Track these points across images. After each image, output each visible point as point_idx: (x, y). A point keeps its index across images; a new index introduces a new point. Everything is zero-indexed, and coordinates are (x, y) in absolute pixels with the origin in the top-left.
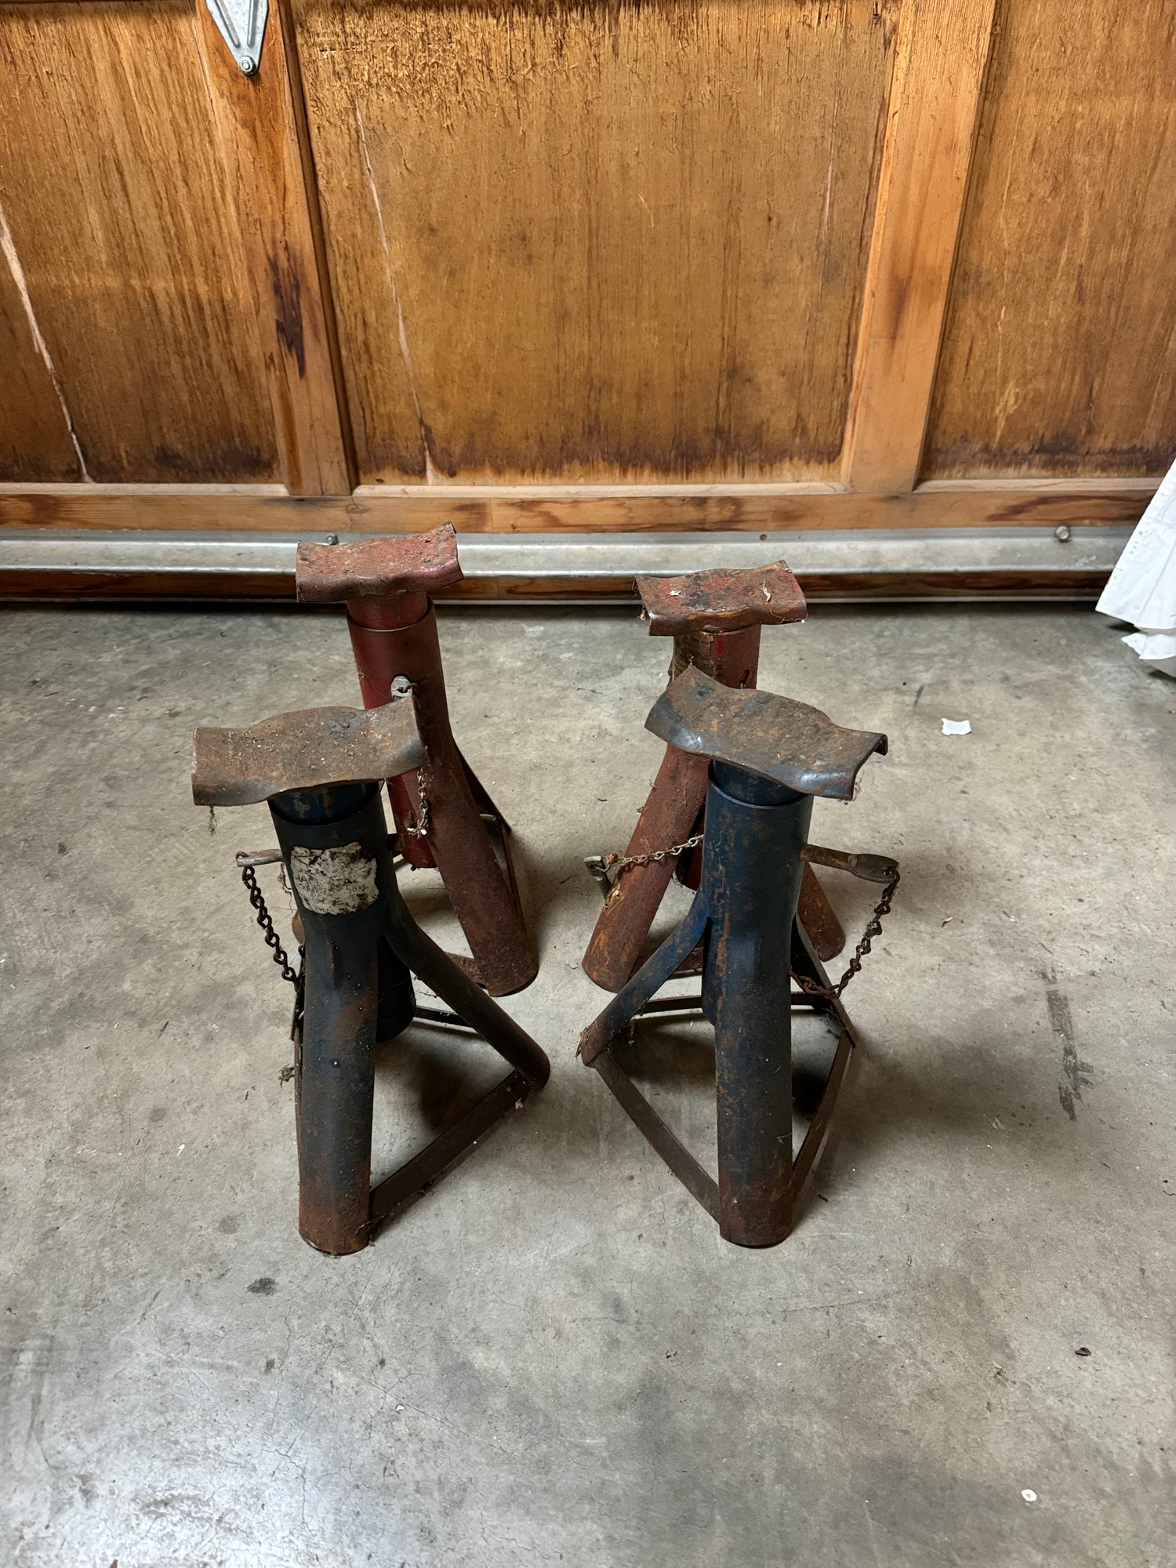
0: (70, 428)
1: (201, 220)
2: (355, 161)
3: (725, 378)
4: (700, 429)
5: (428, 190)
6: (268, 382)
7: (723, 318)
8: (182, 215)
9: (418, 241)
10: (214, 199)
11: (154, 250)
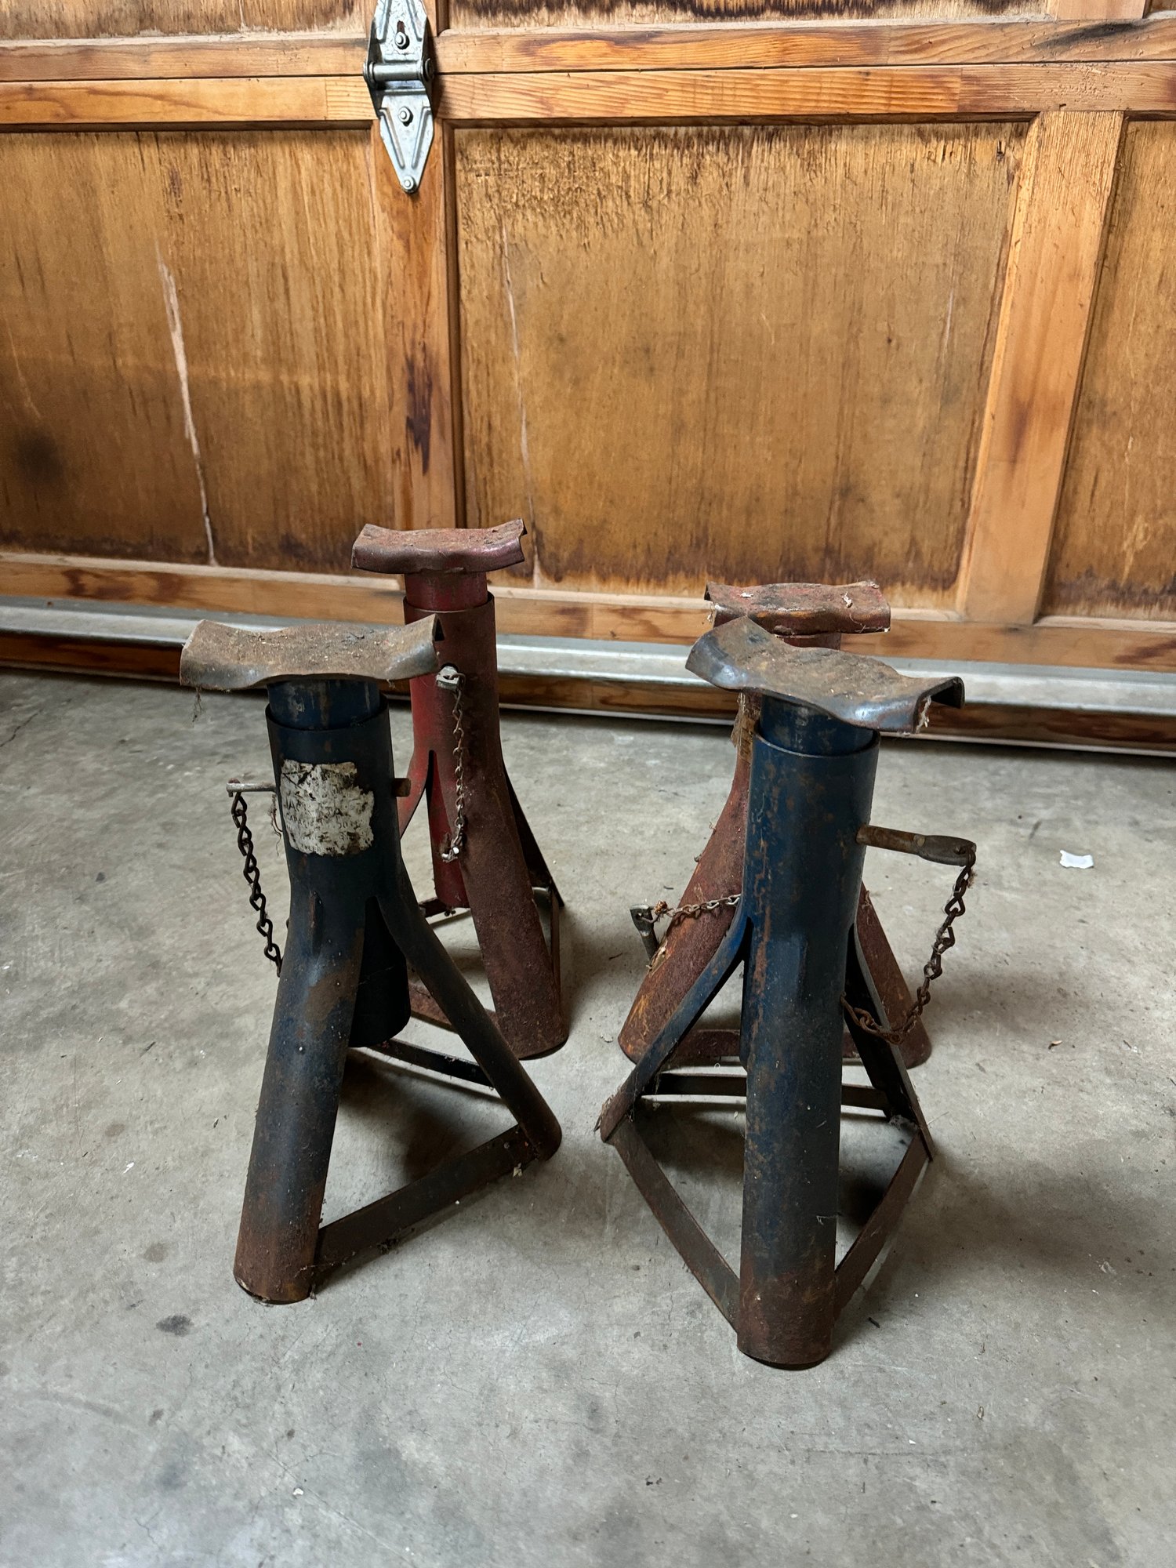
0: (205, 511)
1: (351, 323)
2: (497, 274)
3: (837, 497)
4: (809, 547)
5: (562, 302)
6: (392, 476)
7: (838, 436)
8: (335, 318)
9: (547, 349)
10: (365, 304)
11: (305, 349)
